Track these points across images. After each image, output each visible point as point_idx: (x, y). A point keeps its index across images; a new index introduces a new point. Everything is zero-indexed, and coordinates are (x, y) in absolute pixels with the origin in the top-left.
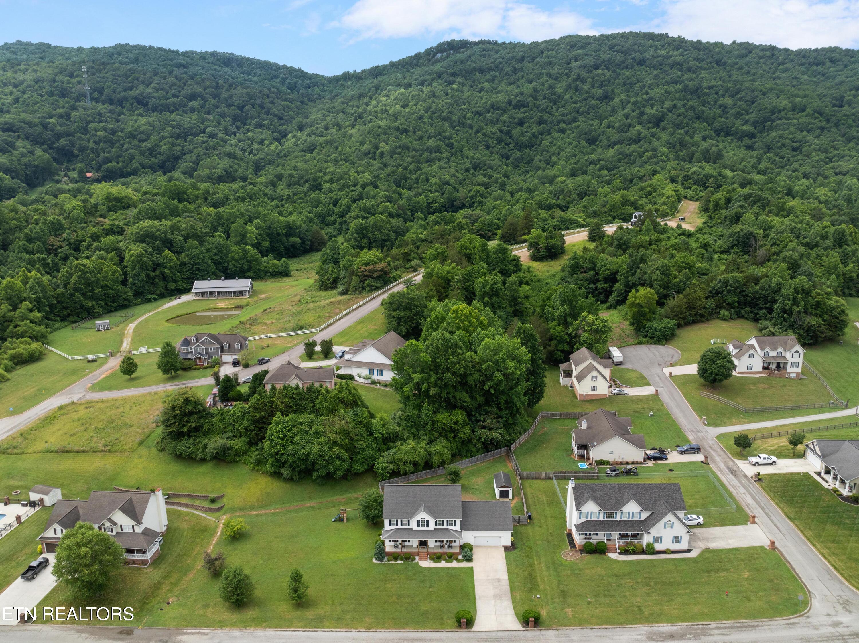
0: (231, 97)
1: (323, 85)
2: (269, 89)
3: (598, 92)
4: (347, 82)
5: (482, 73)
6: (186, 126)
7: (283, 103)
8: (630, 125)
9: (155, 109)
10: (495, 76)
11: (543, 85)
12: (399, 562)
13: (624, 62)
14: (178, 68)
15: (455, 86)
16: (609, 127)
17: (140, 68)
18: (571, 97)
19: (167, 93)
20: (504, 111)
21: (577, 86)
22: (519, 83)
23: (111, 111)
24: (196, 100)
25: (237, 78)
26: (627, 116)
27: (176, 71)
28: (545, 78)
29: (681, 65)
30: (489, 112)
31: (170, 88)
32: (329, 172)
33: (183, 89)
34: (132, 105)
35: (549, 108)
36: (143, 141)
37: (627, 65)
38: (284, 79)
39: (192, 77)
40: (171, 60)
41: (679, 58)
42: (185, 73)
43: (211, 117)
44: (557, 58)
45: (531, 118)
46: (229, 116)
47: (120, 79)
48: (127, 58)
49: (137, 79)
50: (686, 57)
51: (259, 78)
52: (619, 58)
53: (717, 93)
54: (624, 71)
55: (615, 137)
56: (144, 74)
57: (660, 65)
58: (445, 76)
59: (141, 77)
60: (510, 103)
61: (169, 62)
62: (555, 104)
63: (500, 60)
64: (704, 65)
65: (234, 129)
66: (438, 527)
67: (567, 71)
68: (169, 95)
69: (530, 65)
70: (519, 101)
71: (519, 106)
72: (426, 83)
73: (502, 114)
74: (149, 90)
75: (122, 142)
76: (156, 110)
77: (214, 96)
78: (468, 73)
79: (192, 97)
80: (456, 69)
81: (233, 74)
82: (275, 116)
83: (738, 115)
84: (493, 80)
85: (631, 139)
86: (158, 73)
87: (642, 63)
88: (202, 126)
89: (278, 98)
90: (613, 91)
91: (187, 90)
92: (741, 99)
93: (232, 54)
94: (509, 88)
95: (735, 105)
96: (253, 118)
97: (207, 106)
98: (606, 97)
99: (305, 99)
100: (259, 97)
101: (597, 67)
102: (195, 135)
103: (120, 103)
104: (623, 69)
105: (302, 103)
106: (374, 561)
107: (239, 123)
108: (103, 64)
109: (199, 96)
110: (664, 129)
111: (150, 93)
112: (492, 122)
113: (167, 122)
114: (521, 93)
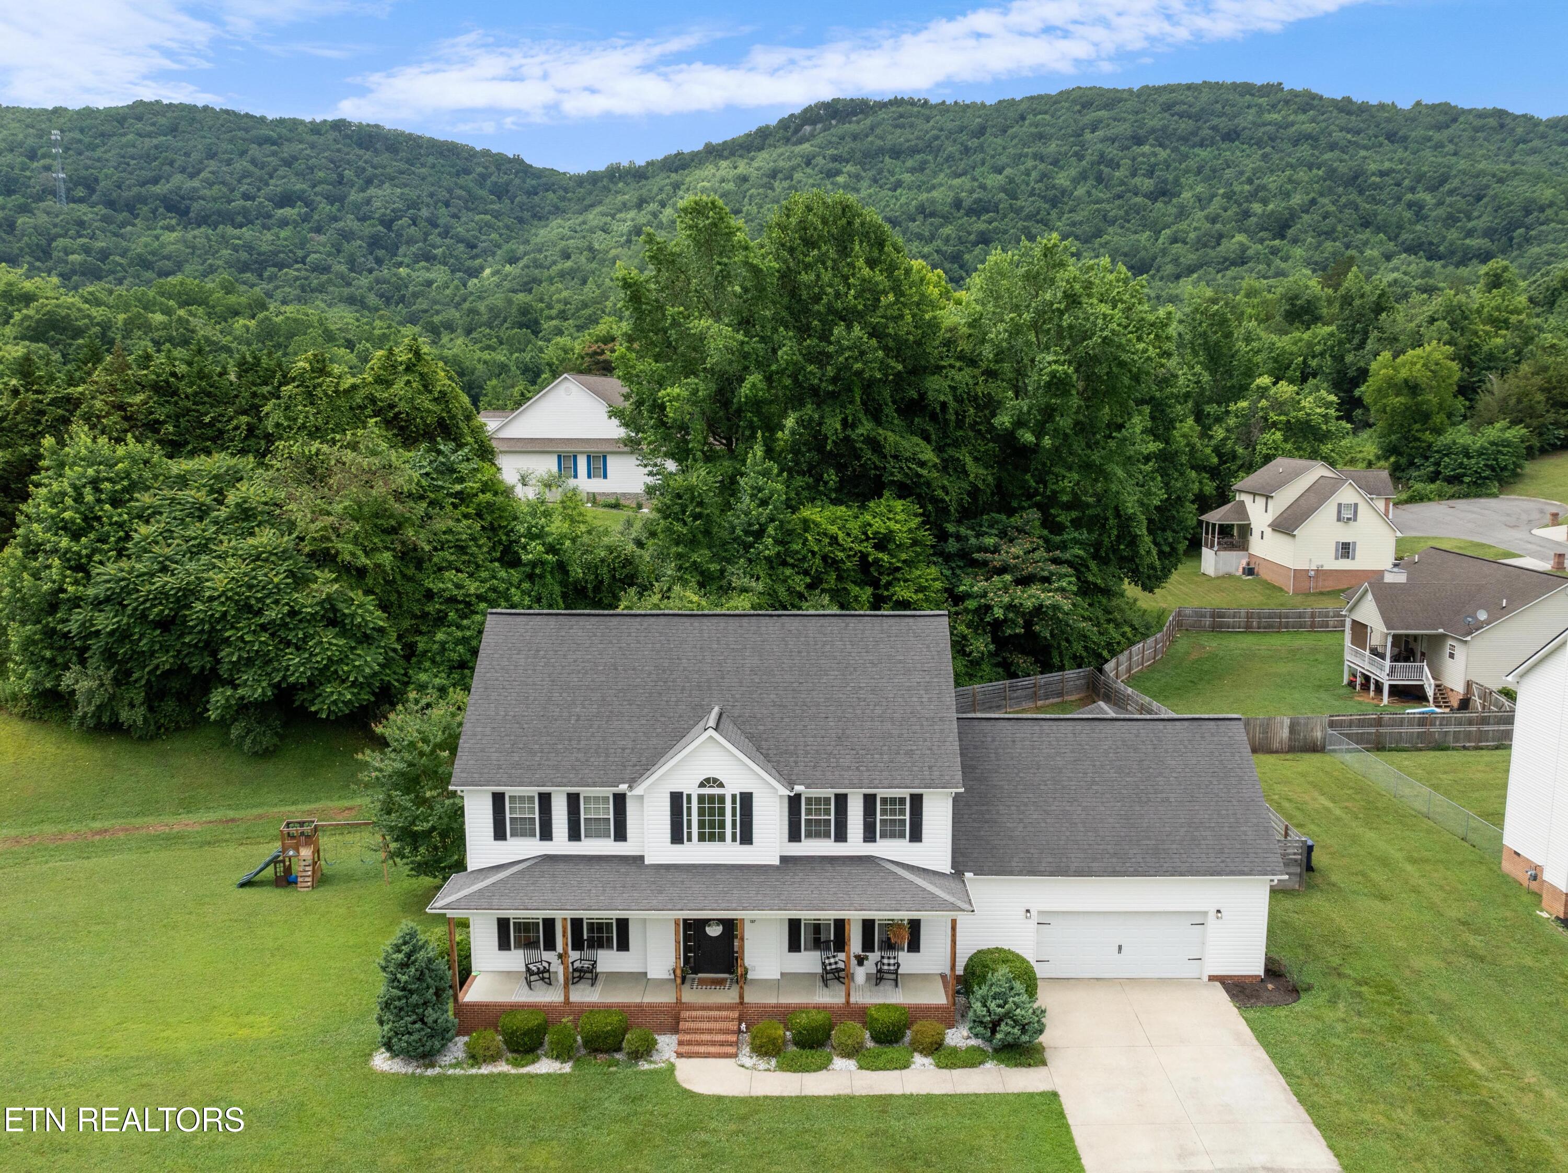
0: (368, 202)
1: (566, 190)
2: (450, 191)
3: (1147, 184)
4: (616, 184)
5: (897, 158)
6: (265, 248)
7: (477, 218)
8: (1220, 237)
9: (202, 221)
10: (925, 162)
11: (1028, 175)
12: (545, 1066)
13: (1194, 133)
14: (260, 145)
15: (840, 179)
16: (1174, 240)
17: (180, 144)
18: (1089, 193)
19: (232, 190)
20: (947, 219)
21: (1100, 173)
22: (977, 172)
23: (105, 219)
24: (293, 207)
25: (384, 167)
26: (1213, 220)
27: (254, 150)
28: (1030, 163)
29: (1316, 140)
30: (914, 220)
31: (239, 182)
32: (559, 301)
33: (267, 184)
34: (154, 211)
35: (1043, 213)
36: (167, 274)
37: (1203, 140)
38: (484, 177)
39: (288, 163)
40: (247, 130)
41: (1308, 128)
42: (274, 154)
43: (322, 238)
44: (1053, 126)
45: (1005, 232)
46: (362, 239)
47: (133, 162)
48: (153, 124)
49: (171, 164)
50: (1324, 125)
51: (432, 171)
52: (1185, 126)
53: (1398, 184)
54: (1197, 150)
55: (1191, 258)
56: (187, 154)
57: (1272, 139)
58: (820, 160)
59: (180, 160)
60: (958, 204)
61: (240, 134)
62: (1054, 206)
63: (935, 132)
64: (1361, 139)
65: (371, 264)
66: (810, 847)
67: (1077, 148)
68: (237, 194)
69: (999, 141)
70: (977, 201)
71: (977, 210)
72: (780, 176)
73: (942, 226)
74: (196, 183)
75: (120, 275)
76: (206, 223)
77: (331, 200)
78: (869, 157)
79: (286, 200)
80: (843, 150)
81: (375, 161)
82: (460, 240)
83: (1451, 220)
84: (921, 168)
85: (1226, 259)
86: (215, 154)
87: (1231, 136)
88: (300, 253)
89: (468, 209)
90: (1176, 181)
91: (276, 186)
92: (1451, 193)
93: (377, 126)
94: (957, 182)
95: (1440, 203)
96: (410, 242)
97: (316, 217)
98: (1164, 194)
99: (527, 215)
100: (428, 205)
101: (1139, 141)
102: (281, 266)
103: (130, 208)
104: (1194, 146)
105: (521, 220)
106: (382, 1062)
107: (381, 253)
108: (102, 135)
109: (300, 198)
110: (1295, 241)
111: (195, 190)
112: (920, 237)
113: (224, 240)
114: (983, 187)
